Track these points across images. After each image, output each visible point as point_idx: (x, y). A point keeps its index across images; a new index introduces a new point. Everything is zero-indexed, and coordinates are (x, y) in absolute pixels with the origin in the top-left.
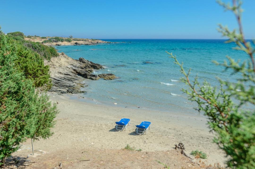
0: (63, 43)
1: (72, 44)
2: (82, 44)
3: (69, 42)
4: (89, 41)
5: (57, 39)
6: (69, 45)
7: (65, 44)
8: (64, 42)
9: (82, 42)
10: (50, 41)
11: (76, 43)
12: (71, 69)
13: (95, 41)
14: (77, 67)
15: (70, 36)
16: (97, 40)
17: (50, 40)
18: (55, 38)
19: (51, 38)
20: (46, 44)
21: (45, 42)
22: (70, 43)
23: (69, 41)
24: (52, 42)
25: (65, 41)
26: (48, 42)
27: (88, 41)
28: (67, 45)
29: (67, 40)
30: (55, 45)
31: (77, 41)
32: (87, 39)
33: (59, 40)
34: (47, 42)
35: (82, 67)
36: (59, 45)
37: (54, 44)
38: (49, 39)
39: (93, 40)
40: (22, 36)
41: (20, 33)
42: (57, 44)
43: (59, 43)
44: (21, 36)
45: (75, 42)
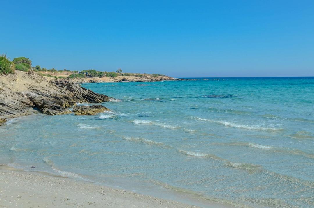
0: (102, 78)
1: (116, 81)
2: (132, 81)
3: (112, 78)
4: (148, 77)
5: (92, 73)
6: (110, 81)
7: (104, 81)
8: (104, 77)
9: (133, 78)
10: (81, 75)
11: (124, 80)
12: (25, 96)
13: (158, 78)
14: (46, 96)
15: (118, 70)
16: (161, 76)
17: (81, 73)
18: (90, 71)
19: (84, 71)
20: (74, 80)
21: (73, 77)
22: (113, 80)
23: (112, 76)
24: (84, 77)
25: (106, 76)
26: (78, 77)
27: (146, 76)
28: (108, 82)
29: (108, 75)
30: (88, 81)
31: (125, 77)
32: (145, 74)
33: (94, 74)
34: (76, 77)
35: (58, 96)
36: (93, 82)
37: (88, 79)
38: (79, 72)
39: (154, 75)
40: (28, 64)
41: (25, 60)
42: (91, 80)
43: (96, 78)
44: (25, 64)
45: (122, 77)
